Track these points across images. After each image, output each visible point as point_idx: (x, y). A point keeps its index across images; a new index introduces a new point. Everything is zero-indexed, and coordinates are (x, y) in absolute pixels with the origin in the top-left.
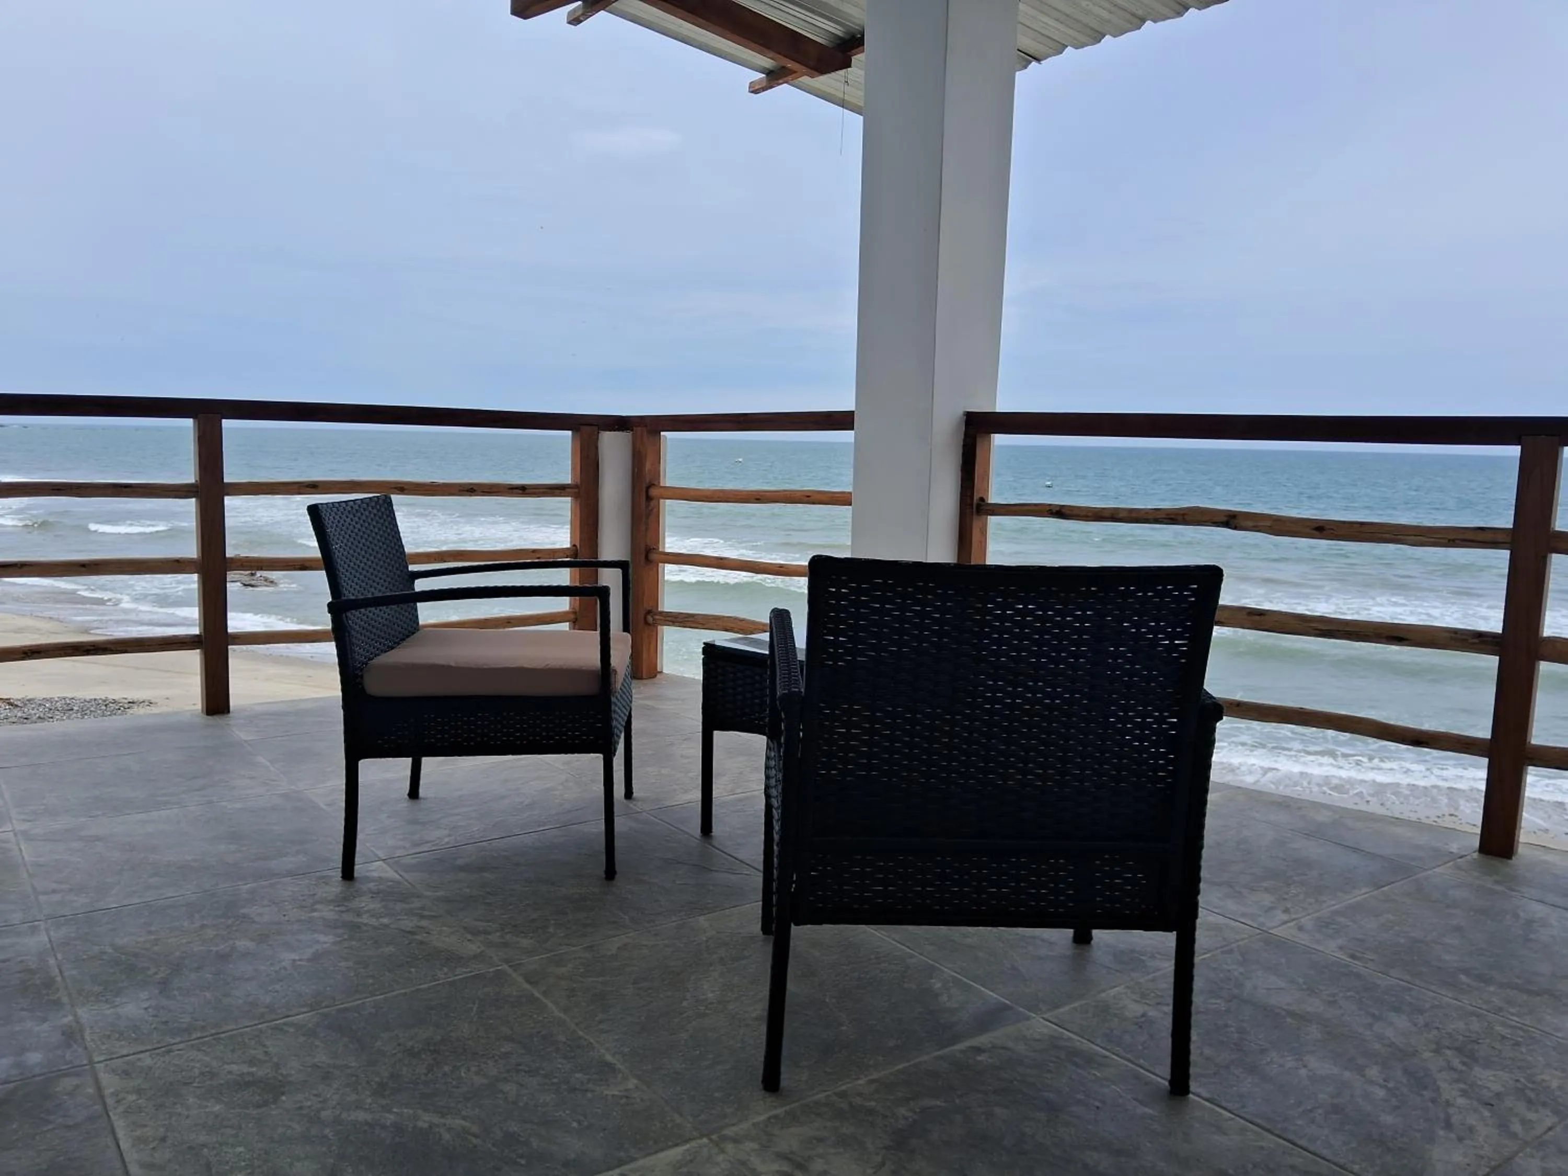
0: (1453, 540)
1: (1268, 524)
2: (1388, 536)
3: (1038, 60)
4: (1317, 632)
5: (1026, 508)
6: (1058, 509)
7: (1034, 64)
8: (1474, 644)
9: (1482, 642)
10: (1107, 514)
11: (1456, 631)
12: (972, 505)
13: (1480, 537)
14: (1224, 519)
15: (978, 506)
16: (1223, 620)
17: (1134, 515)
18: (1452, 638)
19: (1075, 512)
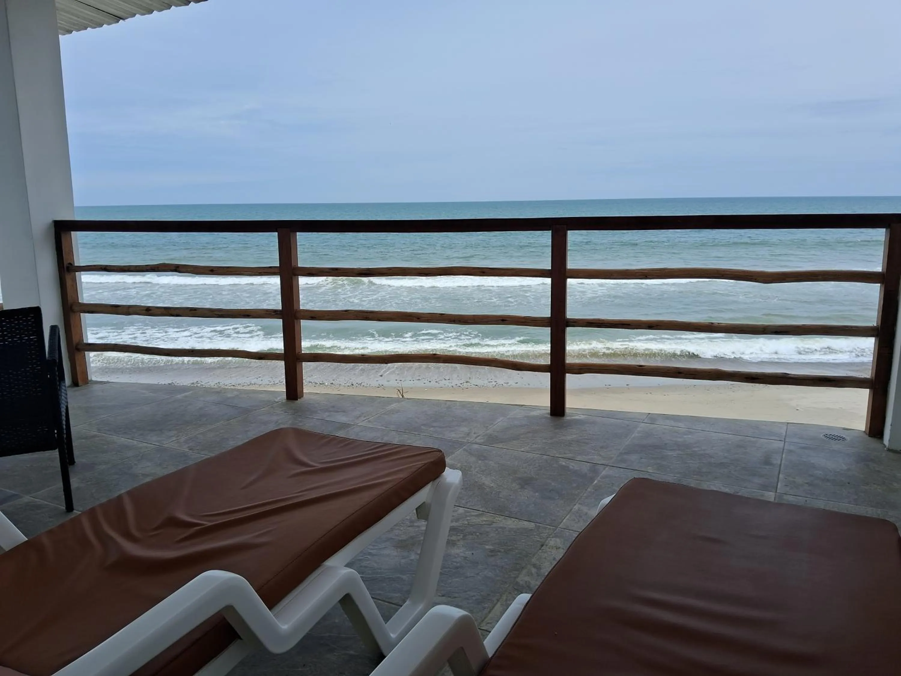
0: (261, 273)
1: (192, 269)
2: (237, 272)
3: (123, 19)
4: (218, 316)
5: (90, 267)
6: (104, 267)
7: (121, 21)
8: (273, 315)
9: (277, 314)
10: (126, 269)
11: (267, 310)
12: (64, 267)
13: (270, 270)
14: (174, 268)
15: (68, 268)
16: (181, 314)
17: (137, 268)
18: (266, 314)
19: (113, 268)
